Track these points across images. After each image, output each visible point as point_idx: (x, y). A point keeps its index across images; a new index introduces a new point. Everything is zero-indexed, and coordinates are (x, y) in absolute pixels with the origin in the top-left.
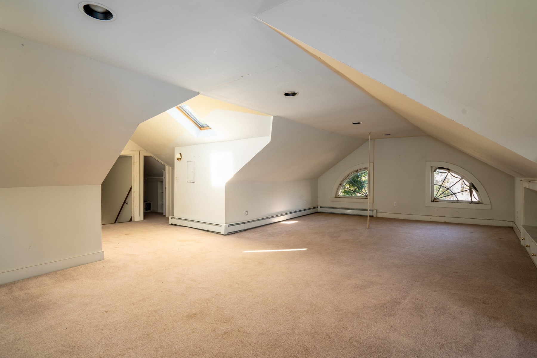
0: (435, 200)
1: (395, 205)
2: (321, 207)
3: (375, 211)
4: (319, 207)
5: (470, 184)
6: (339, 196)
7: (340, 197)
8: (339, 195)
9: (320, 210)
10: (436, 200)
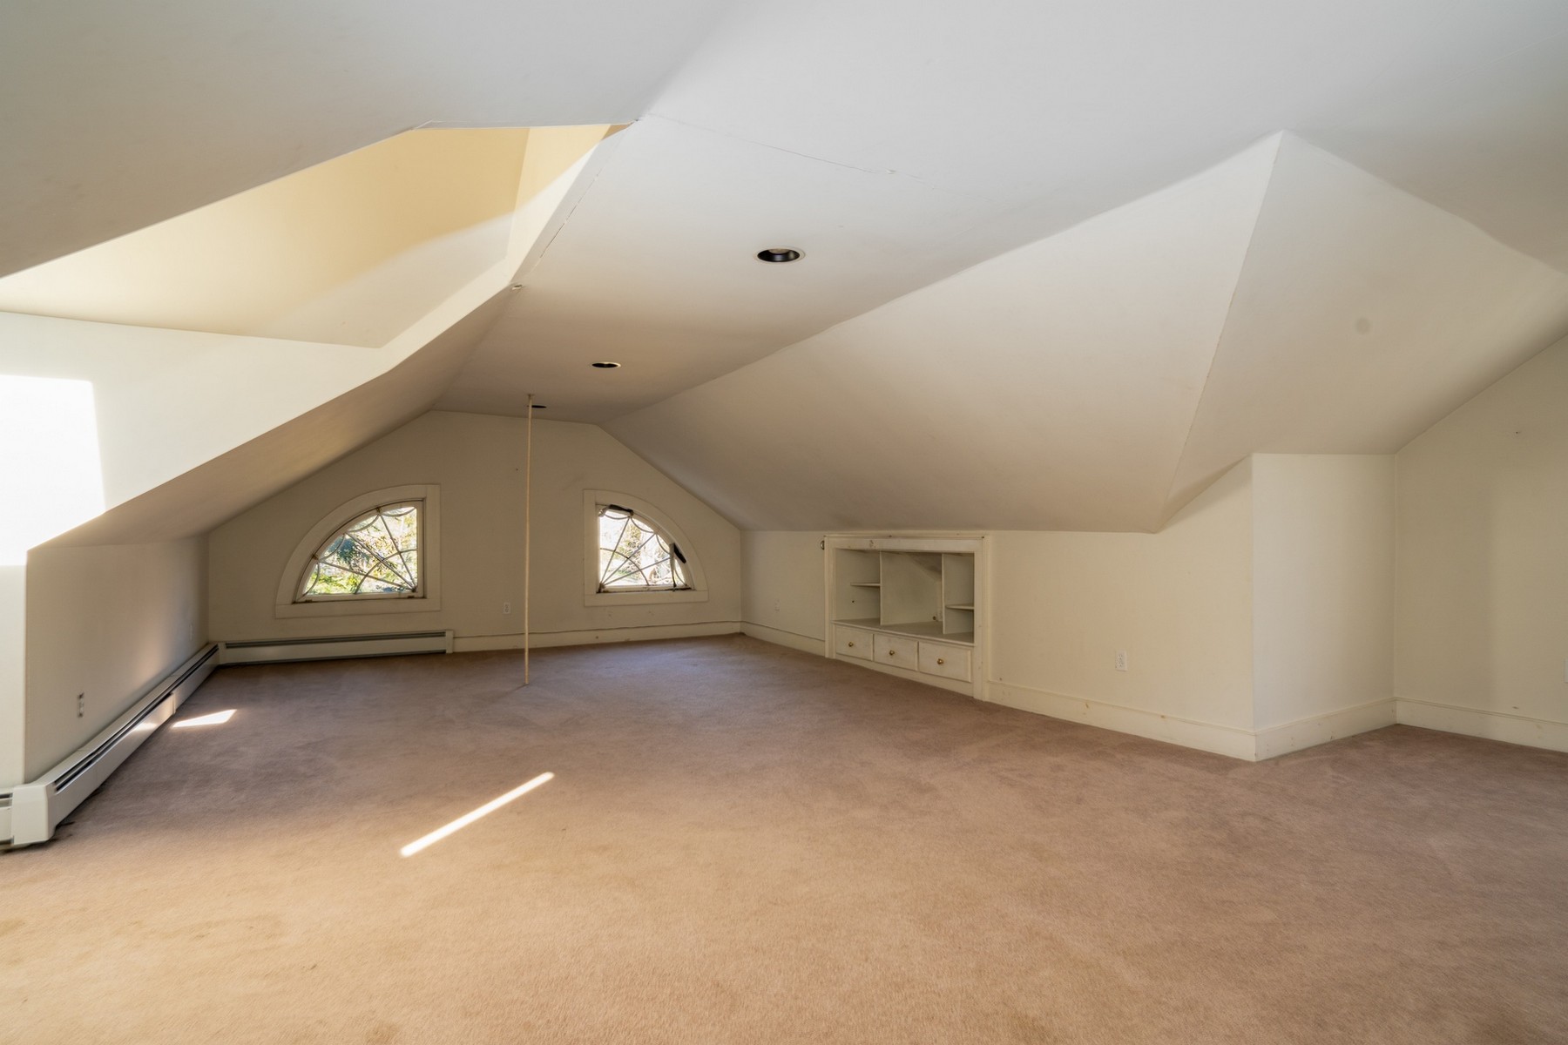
0: (602, 590)
1: (507, 611)
2: (229, 646)
3: (449, 635)
4: (221, 647)
5: (670, 546)
6: (303, 599)
7: (307, 602)
8: (304, 595)
9: (226, 656)
10: (605, 589)
